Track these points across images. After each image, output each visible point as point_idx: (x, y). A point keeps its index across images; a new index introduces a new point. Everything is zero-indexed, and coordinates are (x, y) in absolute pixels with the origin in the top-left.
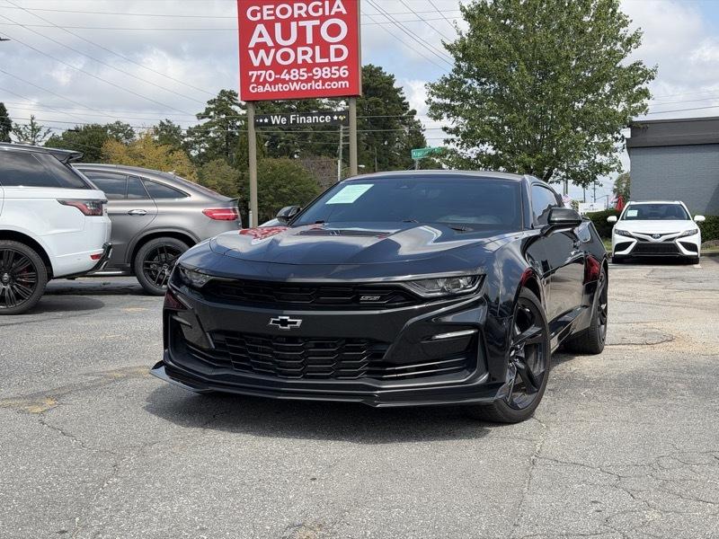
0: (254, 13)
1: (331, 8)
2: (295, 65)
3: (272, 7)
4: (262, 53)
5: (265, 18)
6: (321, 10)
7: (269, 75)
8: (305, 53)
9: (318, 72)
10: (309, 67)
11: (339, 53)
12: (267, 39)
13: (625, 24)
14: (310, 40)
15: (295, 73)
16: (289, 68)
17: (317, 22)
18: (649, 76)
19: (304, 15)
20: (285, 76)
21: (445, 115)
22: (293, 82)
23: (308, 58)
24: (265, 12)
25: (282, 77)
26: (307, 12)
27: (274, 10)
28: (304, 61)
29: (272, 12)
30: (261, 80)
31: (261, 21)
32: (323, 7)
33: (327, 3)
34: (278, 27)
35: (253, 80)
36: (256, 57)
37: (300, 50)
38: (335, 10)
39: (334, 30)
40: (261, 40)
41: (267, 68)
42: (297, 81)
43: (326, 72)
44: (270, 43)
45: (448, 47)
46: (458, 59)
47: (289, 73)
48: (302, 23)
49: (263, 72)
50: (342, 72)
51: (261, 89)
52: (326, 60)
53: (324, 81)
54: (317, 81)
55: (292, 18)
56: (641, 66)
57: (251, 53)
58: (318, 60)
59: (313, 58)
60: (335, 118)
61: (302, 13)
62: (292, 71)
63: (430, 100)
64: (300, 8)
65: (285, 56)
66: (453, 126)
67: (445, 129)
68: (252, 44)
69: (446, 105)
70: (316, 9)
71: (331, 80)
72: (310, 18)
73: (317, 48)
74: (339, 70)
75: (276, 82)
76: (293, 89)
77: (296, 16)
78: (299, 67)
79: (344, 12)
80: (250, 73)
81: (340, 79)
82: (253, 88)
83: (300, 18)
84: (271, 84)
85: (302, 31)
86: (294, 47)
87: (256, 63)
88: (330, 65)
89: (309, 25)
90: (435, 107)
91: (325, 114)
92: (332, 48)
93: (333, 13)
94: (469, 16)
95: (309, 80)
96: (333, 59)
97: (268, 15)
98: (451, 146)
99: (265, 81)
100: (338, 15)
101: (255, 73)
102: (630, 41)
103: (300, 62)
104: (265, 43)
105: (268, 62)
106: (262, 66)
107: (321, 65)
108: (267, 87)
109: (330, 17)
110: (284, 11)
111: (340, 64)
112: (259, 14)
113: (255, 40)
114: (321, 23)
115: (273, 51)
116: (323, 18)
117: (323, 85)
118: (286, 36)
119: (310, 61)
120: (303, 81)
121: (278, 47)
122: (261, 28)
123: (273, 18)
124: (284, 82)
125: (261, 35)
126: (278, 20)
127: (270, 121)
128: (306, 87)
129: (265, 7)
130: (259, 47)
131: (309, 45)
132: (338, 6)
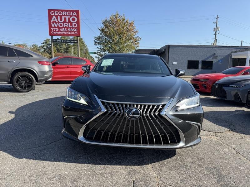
0: (52, 13)
2: (63, 27)
4: (55, 23)
5: (55, 14)
7: (57, 29)
8: (66, 24)
9: (69, 30)
10: (67, 28)
11: (75, 25)
13: (135, 28)
14: (67, 21)
16: (62, 28)
17: (69, 17)
18: (140, 39)
20: (61, 30)
21: (98, 44)
22: (63, 32)
23: (67, 26)
24: (55, 13)
26: (66, 14)
27: (58, 13)
28: (66, 26)
29: (57, 13)
30: (54, 30)
31: (54, 15)
32: (71, 13)
34: (59, 17)
35: (52, 30)
36: (53, 24)
37: (65, 23)
38: (74, 14)
39: (74, 19)
40: (54, 20)
41: (56, 28)
42: (64, 31)
43: (71, 30)
44: (57, 21)
48: (65, 17)
49: (55, 28)
50: (76, 30)
51: (54, 33)
53: (71, 32)
54: (69, 32)
55: (62, 15)
56: (138, 37)
57: (52, 23)
58: (69, 26)
59: (68, 26)
60: (74, 41)
61: (65, 14)
63: (95, 41)
64: (65, 13)
65: (61, 25)
67: (98, 48)
68: (52, 21)
69: (98, 42)
70: (69, 14)
71: (73, 32)
73: (69, 23)
75: (58, 31)
77: (64, 15)
78: (64, 28)
79: (76, 15)
80: (52, 28)
81: (75, 32)
82: (52, 32)
83: (65, 15)
84: (57, 32)
85: (65, 19)
86: (63, 23)
87: (53, 26)
88: (73, 28)
89: (67, 17)
91: (71, 40)
92: (73, 24)
93: (73, 15)
94: (103, 23)
95: (67, 31)
96: (73, 27)
97: (56, 14)
98: (99, 52)
100: (75, 16)
101: (53, 28)
103: (65, 27)
104: (55, 21)
105: (56, 26)
106: (55, 27)
107: (70, 28)
108: (56, 32)
109: (73, 16)
110: (60, 13)
111: (75, 28)
112: (54, 13)
113: (53, 20)
114: (70, 17)
115: (57, 23)
116: (71, 16)
117: (71, 33)
118: (61, 19)
120: (65, 32)
121: (59, 22)
122: (54, 17)
124: (60, 31)
125: (54, 19)
126: (59, 15)
127: (57, 41)
128: (67, 33)
129: (55, 12)
130: (54, 22)
131: (67, 23)
132: (75, 13)
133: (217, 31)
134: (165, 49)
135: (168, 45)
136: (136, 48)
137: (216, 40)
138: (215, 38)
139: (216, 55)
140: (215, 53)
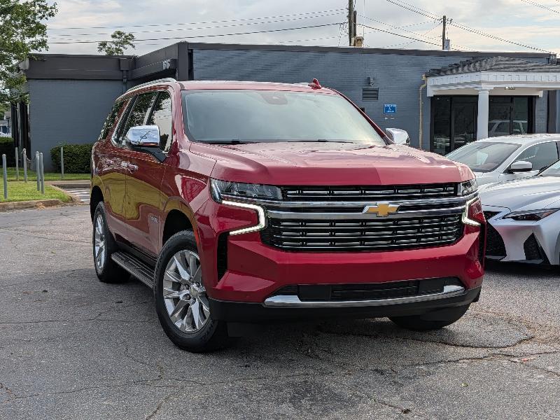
134: (174, 62)
135: (185, 43)
136: (33, 52)
137: (352, 16)
138: (350, 9)
139: (372, 87)
140: (369, 79)
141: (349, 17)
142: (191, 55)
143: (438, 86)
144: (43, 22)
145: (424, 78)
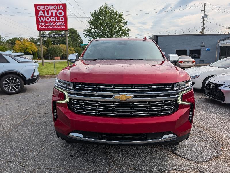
0: (39, 8)
1: (59, 7)
2: (51, 22)
3: (44, 6)
4: (42, 18)
5: (42, 9)
6: (57, 8)
7: (44, 24)
8: (53, 19)
9: (57, 24)
10: (55, 22)
11: (62, 19)
12: (43, 14)
14: (54, 15)
15: (51, 24)
16: (49, 22)
17: (56, 11)
18: (129, 30)
19: (52, 9)
20: (48, 24)
22: (50, 26)
24: (42, 8)
25: (48, 25)
26: (53, 8)
27: (44, 7)
28: (53, 21)
29: (44, 8)
30: (42, 25)
31: (41, 10)
32: (57, 7)
33: (58, 6)
34: (45, 11)
35: (40, 25)
36: (40, 19)
37: (52, 18)
39: (60, 13)
40: (41, 15)
41: (43, 22)
42: (52, 26)
43: (59, 24)
44: (44, 16)
45: (88, 22)
46: (90, 24)
47: (49, 23)
48: (52, 11)
50: (63, 24)
51: (42, 27)
52: (59, 21)
53: (59, 26)
54: (57, 26)
55: (49, 9)
56: (127, 29)
58: (57, 21)
59: (55, 20)
60: (62, 35)
61: (52, 8)
62: (50, 23)
63: (85, 33)
64: (51, 7)
65: (48, 19)
66: (90, 39)
68: (39, 16)
70: (55, 7)
71: (60, 26)
72: (54, 10)
73: (56, 18)
74: (62, 23)
76: (50, 28)
78: (52, 22)
79: (63, 9)
80: (39, 23)
81: (62, 26)
82: (40, 27)
83: (51, 10)
84: (45, 26)
85: (52, 13)
86: (50, 17)
87: (40, 21)
88: (60, 22)
89: (54, 12)
90: (86, 35)
91: (59, 34)
92: (60, 18)
93: (60, 9)
95: (55, 26)
96: (61, 21)
99: (43, 26)
102: (125, 23)
103: (52, 21)
105: (44, 21)
106: (42, 22)
108: (44, 27)
109: (59, 10)
110: (47, 8)
111: (62, 22)
112: (40, 8)
114: (57, 11)
115: (45, 18)
116: (57, 10)
118: (48, 14)
119: (55, 21)
120: (53, 26)
121: (46, 17)
122: (41, 12)
123: (44, 9)
124: (48, 26)
125: (41, 14)
127: (45, 36)
128: (54, 27)
129: (42, 6)
130: (41, 16)
131: (54, 17)
132: (61, 7)
133: (205, 19)
135: (156, 35)
137: (204, 28)
138: (203, 26)
139: (204, 44)
140: (203, 42)
141: (203, 28)
142: (157, 38)
143: (222, 43)
144: (127, 32)
145: (219, 41)
